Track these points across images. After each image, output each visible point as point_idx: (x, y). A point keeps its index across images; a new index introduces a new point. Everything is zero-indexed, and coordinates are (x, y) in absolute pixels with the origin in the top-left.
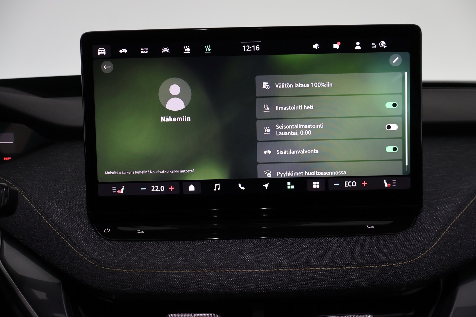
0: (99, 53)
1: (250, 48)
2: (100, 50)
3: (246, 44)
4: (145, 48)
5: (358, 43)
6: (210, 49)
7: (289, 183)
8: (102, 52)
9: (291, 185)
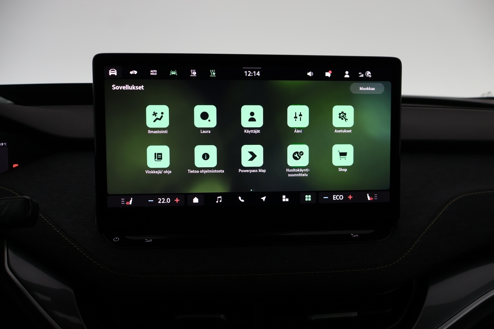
0: (110, 74)
1: (251, 73)
2: (112, 70)
3: (247, 70)
4: (154, 71)
5: (347, 72)
6: (215, 73)
7: (284, 197)
8: (113, 72)
9: (286, 198)
